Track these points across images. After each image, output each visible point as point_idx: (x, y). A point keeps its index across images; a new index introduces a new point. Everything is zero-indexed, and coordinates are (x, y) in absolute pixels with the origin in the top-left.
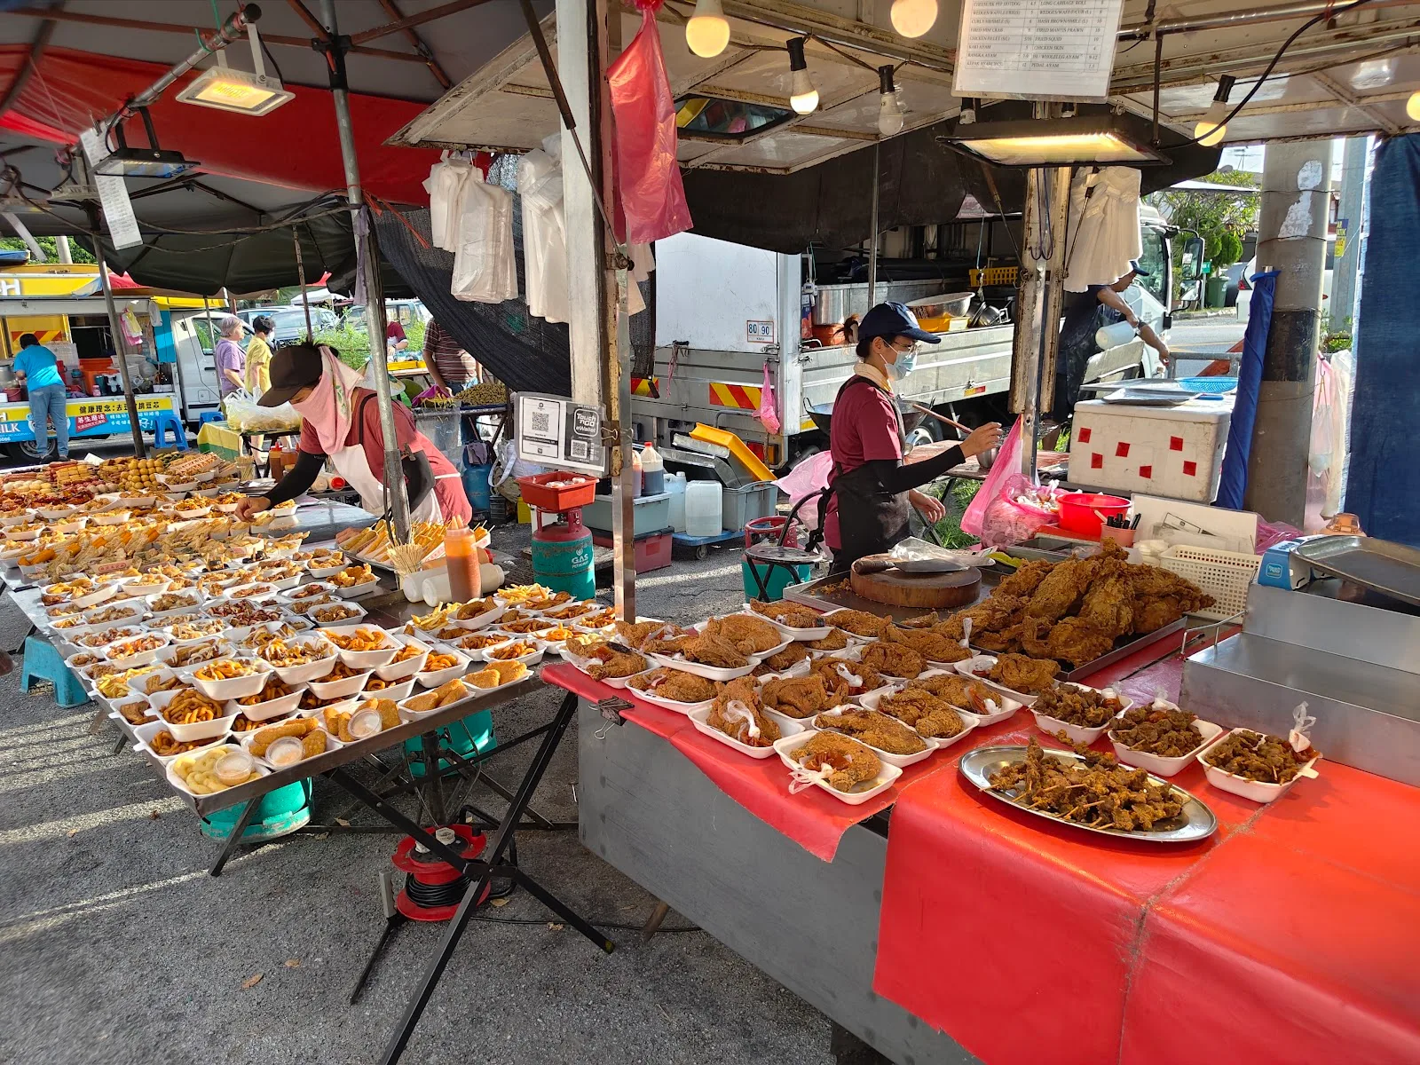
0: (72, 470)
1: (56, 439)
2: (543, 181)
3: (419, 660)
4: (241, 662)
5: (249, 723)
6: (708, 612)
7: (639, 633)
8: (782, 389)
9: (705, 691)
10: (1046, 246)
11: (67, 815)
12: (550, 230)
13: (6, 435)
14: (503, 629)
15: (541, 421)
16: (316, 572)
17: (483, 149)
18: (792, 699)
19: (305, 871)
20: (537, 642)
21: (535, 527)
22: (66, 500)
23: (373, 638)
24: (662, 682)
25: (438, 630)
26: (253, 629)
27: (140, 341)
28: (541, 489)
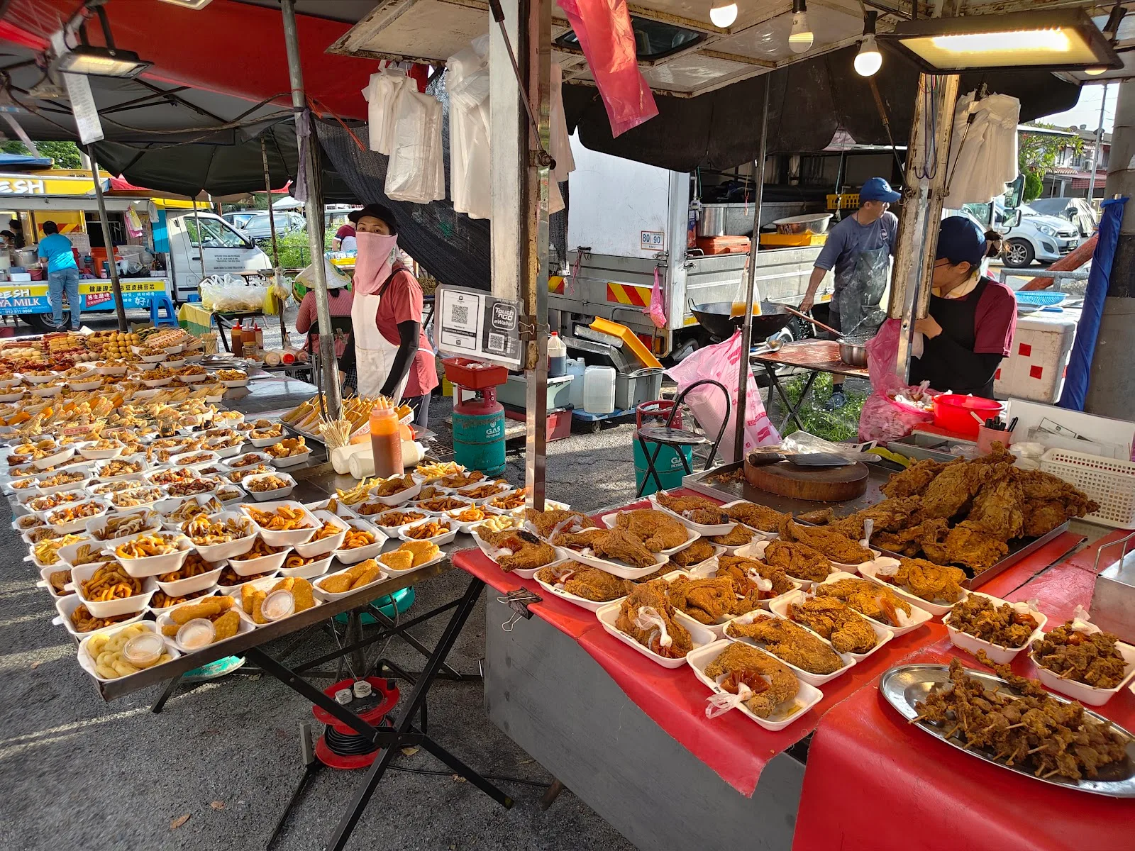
0: (62, 340)
1: (70, 312)
2: (471, 79)
3: (337, 538)
4: (165, 536)
5: (167, 598)
6: (601, 480)
7: (547, 523)
8: (669, 290)
9: (613, 589)
10: (929, 166)
11: (34, 647)
12: (476, 129)
13: (29, 307)
14: (419, 506)
15: (460, 313)
16: (257, 441)
17: (418, 61)
18: (702, 603)
19: (238, 711)
20: (451, 521)
21: (456, 402)
22: (50, 367)
23: (294, 516)
24: (571, 578)
25: (359, 505)
26: (184, 502)
27: (141, 234)
28: (461, 369)
